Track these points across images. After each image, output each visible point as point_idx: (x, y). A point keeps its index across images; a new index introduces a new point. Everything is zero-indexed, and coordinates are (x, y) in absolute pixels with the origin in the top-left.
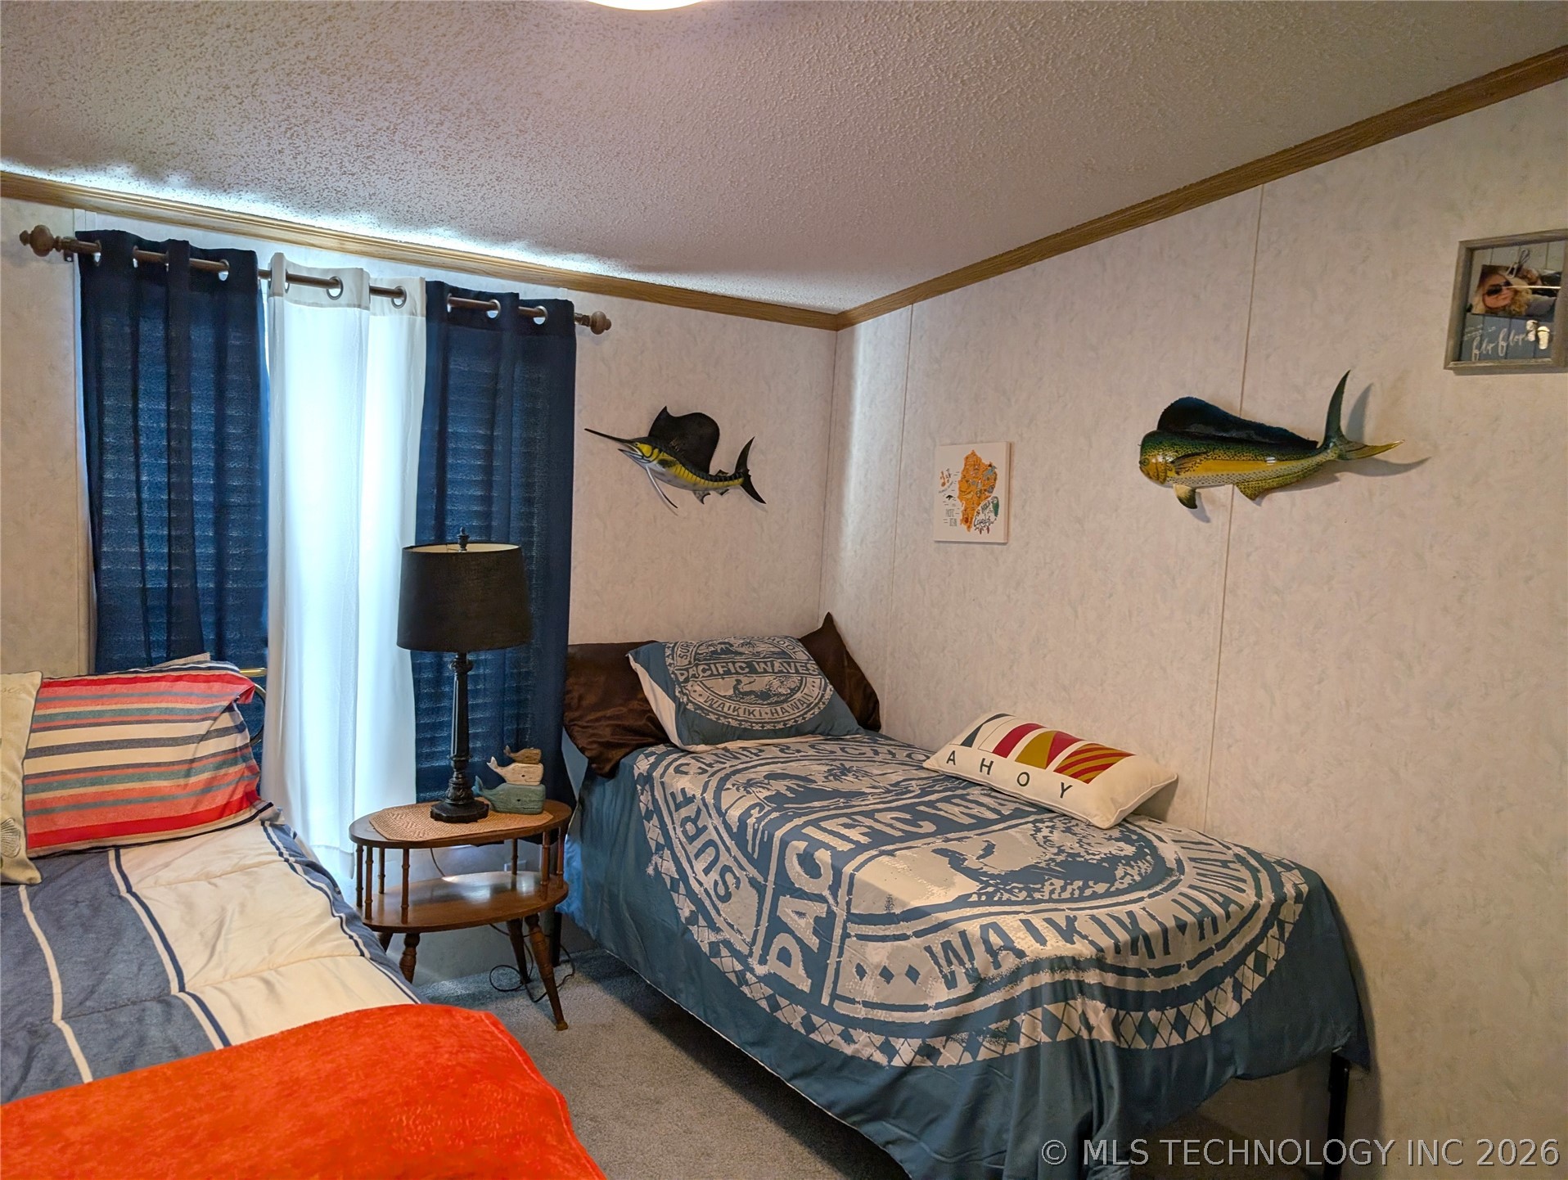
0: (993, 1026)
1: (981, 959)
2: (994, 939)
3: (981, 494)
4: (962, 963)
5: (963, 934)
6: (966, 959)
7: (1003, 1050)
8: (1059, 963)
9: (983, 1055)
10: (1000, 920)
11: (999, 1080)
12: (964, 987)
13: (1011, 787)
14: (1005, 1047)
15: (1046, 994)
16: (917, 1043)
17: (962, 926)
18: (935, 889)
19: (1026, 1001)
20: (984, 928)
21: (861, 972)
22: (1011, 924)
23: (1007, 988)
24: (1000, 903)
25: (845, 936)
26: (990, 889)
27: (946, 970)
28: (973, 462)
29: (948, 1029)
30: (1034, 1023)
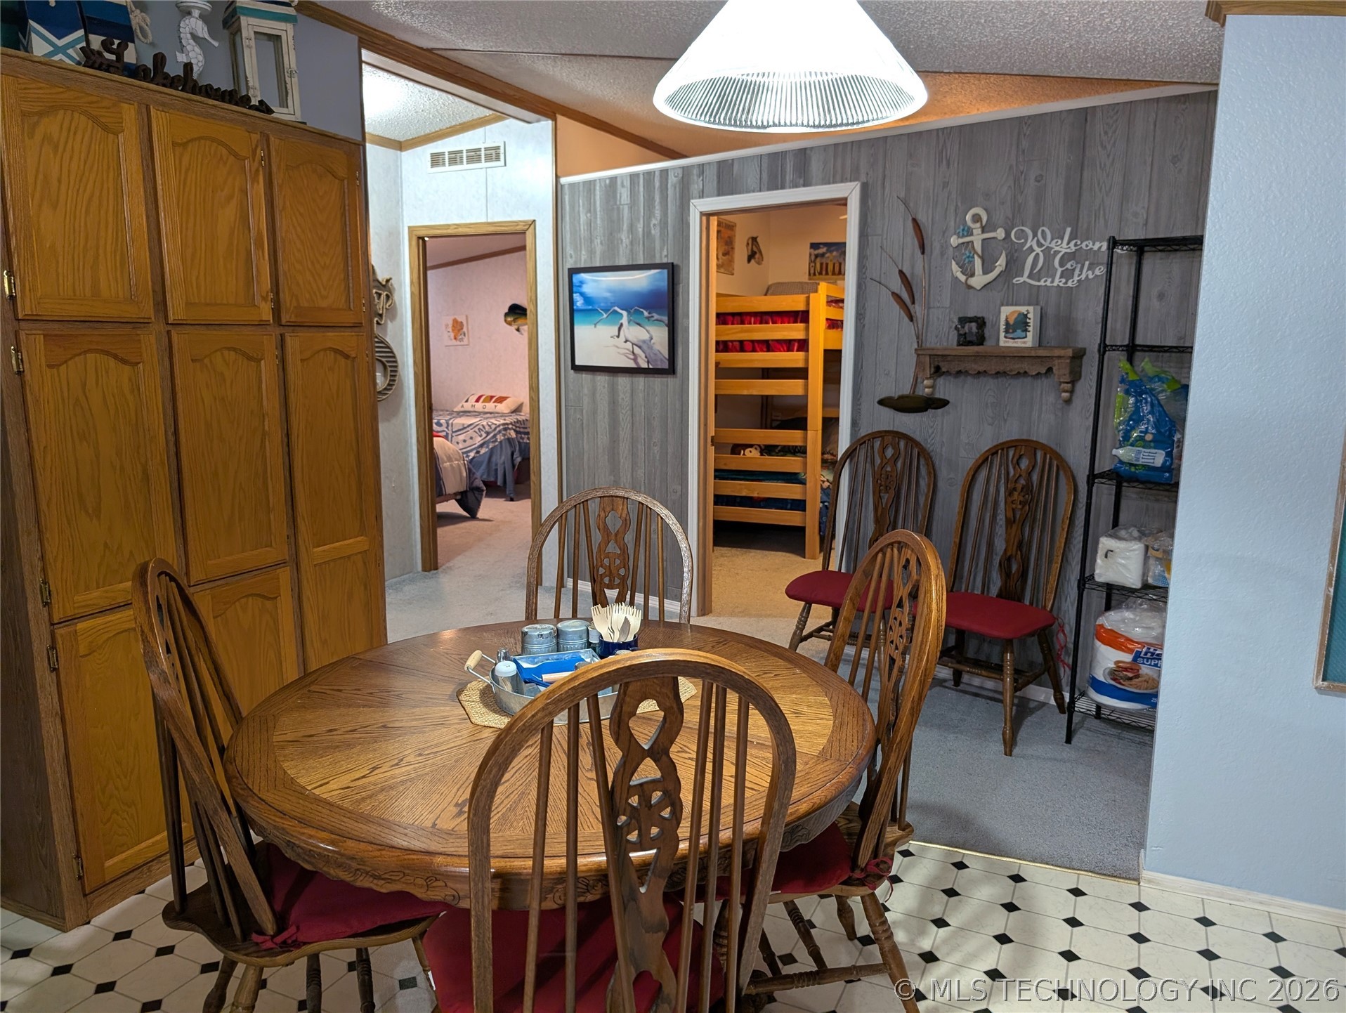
0: (492, 441)
1: (487, 428)
3: (459, 331)
4: (483, 431)
5: (482, 426)
7: (495, 445)
8: (504, 424)
9: (490, 447)
11: (494, 451)
12: (484, 435)
13: (481, 410)
15: (502, 432)
16: (475, 452)
19: (497, 434)
21: (458, 443)
23: (494, 432)
25: (452, 436)
27: (479, 434)
28: (455, 321)
29: (481, 446)
30: (501, 437)
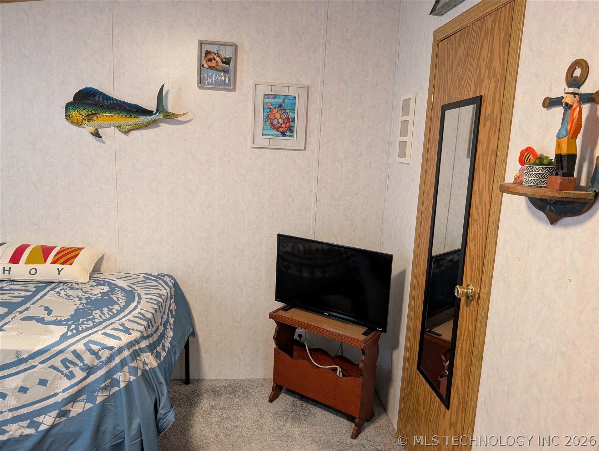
0: (102, 385)
1: (88, 358)
2: (94, 347)
4: (75, 365)
5: (75, 352)
6: (78, 362)
7: (110, 393)
8: (131, 344)
9: (99, 400)
10: (91, 338)
11: (110, 407)
12: (79, 374)
13: (27, 277)
14: (110, 391)
15: (129, 360)
16: (55, 413)
17: (72, 348)
18: (45, 337)
19: (119, 367)
20: (86, 345)
21: (3, 396)
22: (98, 337)
23: (107, 366)
24: (84, 331)
26: (73, 326)
27: (66, 372)
29: (73, 399)
30: (125, 374)
